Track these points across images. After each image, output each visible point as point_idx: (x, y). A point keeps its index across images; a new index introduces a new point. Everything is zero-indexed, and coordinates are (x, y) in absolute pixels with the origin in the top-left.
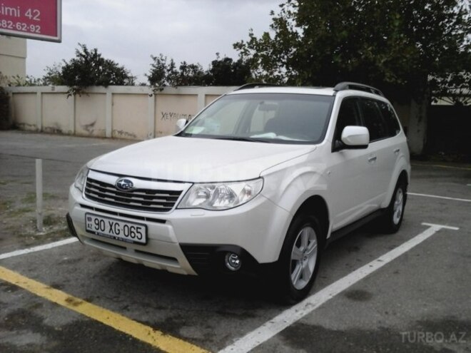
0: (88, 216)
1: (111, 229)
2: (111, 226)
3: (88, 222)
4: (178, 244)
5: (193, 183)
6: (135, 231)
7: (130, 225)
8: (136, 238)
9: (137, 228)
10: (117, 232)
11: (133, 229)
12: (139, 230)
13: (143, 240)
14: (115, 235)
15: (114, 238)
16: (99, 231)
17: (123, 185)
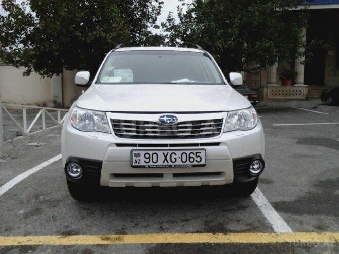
0: (134, 153)
1: (166, 159)
2: (166, 157)
3: (134, 158)
4: (231, 160)
5: (228, 112)
6: (194, 156)
7: (188, 152)
8: (195, 162)
9: (197, 153)
10: (173, 160)
11: (191, 155)
12: (198, 155)
13: (203, 162)
14: (170, 163)
15: (170, 166)
16: (151, 163)
17: (167, 120)
